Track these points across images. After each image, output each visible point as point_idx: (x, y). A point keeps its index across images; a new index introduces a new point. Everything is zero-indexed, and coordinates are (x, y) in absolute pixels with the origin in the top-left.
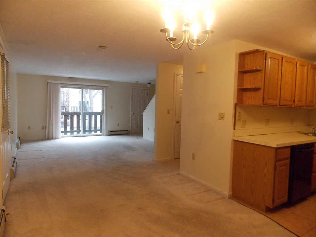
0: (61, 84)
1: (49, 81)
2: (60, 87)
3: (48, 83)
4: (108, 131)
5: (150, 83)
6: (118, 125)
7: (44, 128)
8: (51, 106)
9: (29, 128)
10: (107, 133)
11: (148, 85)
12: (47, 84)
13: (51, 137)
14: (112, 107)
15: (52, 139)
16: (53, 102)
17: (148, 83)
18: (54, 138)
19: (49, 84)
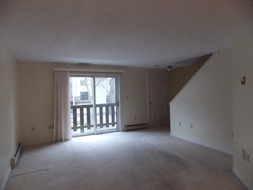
0: (70, 72)
1: (56, 69)
2: (69, 76)
3: (54, 71)
4: (125, 126)
5: (170, 67)
6: (135, 118)
7: (51, 127)
8: (59, 101)
9: (33, 129)
10: (124, 128)
11: (169, 70)
12: (53, 73)
13: (59, 138)
14: (127, 97)
15: (61, 141)
16: (61, 97)
17: (168, 67)
18: (63, 139)
19: (55, 73)
